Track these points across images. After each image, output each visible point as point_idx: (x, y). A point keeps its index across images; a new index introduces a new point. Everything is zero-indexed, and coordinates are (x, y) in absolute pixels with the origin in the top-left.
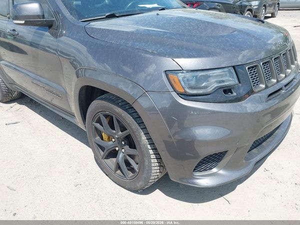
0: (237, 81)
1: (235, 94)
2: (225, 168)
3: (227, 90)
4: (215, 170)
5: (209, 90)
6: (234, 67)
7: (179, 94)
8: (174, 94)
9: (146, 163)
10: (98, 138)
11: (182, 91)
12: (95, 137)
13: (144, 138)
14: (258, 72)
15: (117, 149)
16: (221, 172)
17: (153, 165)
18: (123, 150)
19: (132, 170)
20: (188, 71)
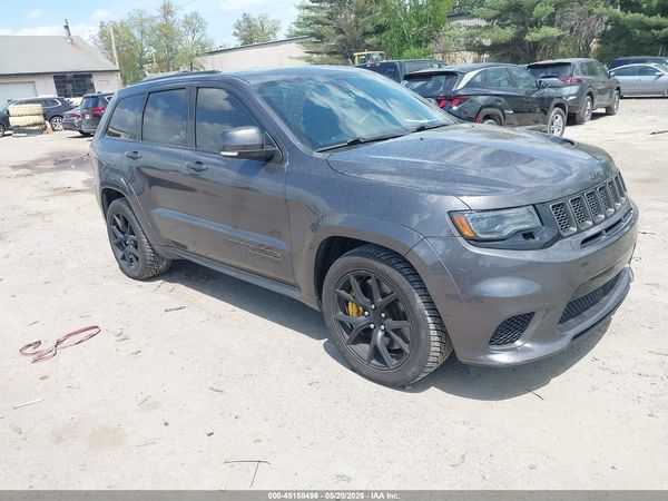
0: (539, 223)
1: (537, 239)
2: (532, 340)
3: (528, 235)
4: (518, 343)
5: (506, 233)
6: (534, 205)
7: (468, 240)
8: (461, 240)
9: (423, 336)
10: (341, 313)
11: (471, 235)
12: (336, 312)
13: (419, 301)
14: (566, 211)
15: (372, 326)
16: (527, 345)
17: (432, 339)
18: (383, 327)
19: (398, 353)
20: (477, 211)
